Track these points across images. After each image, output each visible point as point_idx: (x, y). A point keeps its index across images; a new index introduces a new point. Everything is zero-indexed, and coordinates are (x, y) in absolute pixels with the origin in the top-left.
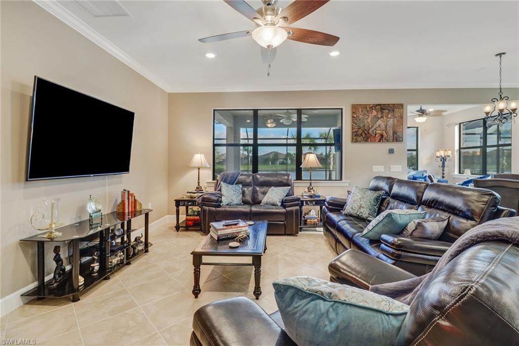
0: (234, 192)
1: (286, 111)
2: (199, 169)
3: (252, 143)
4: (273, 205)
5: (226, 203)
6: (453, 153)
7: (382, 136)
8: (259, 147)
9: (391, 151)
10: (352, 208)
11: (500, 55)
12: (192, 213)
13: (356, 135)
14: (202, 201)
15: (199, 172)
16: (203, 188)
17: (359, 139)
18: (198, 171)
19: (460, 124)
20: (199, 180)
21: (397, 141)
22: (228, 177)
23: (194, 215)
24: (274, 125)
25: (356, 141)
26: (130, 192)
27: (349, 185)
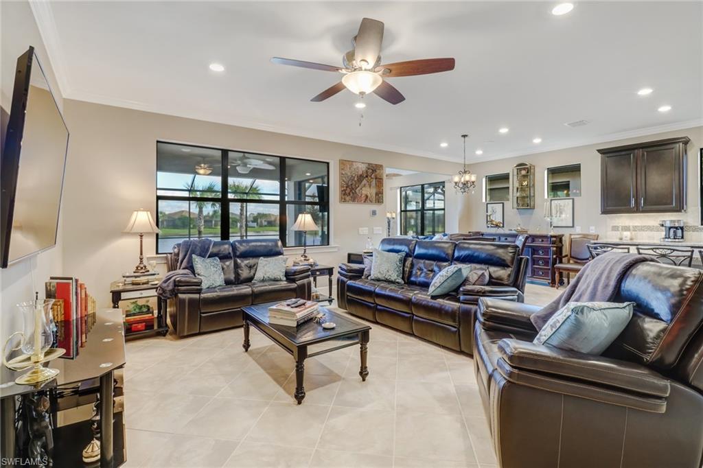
0: (215, 269)
1: (242, 154)
2: (141, 236)
3: (220, 196)
4: (274, 281)
5: (207, 286)
6: (396, 215)
7: (367, 197)
8: (230, 203)
9: (374, 213)
10: (380, 272)
11: (464, 136)
12: (137, 310)
13: (344, 194)
14: (175, 285)
15: (141, 241)
16: (148, 268)
17: (348, 198)
18: (139, 240)
19: (401, 188)
20: (141, 254)
21: (379, 202)
22: (196, 248)
23: (141, 313)
24: (209, 172)
25: (345, 201)
26: (80, 282)
27: (339, 250)
